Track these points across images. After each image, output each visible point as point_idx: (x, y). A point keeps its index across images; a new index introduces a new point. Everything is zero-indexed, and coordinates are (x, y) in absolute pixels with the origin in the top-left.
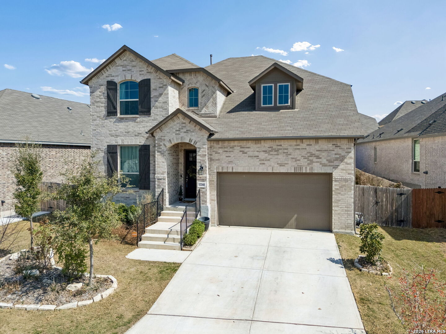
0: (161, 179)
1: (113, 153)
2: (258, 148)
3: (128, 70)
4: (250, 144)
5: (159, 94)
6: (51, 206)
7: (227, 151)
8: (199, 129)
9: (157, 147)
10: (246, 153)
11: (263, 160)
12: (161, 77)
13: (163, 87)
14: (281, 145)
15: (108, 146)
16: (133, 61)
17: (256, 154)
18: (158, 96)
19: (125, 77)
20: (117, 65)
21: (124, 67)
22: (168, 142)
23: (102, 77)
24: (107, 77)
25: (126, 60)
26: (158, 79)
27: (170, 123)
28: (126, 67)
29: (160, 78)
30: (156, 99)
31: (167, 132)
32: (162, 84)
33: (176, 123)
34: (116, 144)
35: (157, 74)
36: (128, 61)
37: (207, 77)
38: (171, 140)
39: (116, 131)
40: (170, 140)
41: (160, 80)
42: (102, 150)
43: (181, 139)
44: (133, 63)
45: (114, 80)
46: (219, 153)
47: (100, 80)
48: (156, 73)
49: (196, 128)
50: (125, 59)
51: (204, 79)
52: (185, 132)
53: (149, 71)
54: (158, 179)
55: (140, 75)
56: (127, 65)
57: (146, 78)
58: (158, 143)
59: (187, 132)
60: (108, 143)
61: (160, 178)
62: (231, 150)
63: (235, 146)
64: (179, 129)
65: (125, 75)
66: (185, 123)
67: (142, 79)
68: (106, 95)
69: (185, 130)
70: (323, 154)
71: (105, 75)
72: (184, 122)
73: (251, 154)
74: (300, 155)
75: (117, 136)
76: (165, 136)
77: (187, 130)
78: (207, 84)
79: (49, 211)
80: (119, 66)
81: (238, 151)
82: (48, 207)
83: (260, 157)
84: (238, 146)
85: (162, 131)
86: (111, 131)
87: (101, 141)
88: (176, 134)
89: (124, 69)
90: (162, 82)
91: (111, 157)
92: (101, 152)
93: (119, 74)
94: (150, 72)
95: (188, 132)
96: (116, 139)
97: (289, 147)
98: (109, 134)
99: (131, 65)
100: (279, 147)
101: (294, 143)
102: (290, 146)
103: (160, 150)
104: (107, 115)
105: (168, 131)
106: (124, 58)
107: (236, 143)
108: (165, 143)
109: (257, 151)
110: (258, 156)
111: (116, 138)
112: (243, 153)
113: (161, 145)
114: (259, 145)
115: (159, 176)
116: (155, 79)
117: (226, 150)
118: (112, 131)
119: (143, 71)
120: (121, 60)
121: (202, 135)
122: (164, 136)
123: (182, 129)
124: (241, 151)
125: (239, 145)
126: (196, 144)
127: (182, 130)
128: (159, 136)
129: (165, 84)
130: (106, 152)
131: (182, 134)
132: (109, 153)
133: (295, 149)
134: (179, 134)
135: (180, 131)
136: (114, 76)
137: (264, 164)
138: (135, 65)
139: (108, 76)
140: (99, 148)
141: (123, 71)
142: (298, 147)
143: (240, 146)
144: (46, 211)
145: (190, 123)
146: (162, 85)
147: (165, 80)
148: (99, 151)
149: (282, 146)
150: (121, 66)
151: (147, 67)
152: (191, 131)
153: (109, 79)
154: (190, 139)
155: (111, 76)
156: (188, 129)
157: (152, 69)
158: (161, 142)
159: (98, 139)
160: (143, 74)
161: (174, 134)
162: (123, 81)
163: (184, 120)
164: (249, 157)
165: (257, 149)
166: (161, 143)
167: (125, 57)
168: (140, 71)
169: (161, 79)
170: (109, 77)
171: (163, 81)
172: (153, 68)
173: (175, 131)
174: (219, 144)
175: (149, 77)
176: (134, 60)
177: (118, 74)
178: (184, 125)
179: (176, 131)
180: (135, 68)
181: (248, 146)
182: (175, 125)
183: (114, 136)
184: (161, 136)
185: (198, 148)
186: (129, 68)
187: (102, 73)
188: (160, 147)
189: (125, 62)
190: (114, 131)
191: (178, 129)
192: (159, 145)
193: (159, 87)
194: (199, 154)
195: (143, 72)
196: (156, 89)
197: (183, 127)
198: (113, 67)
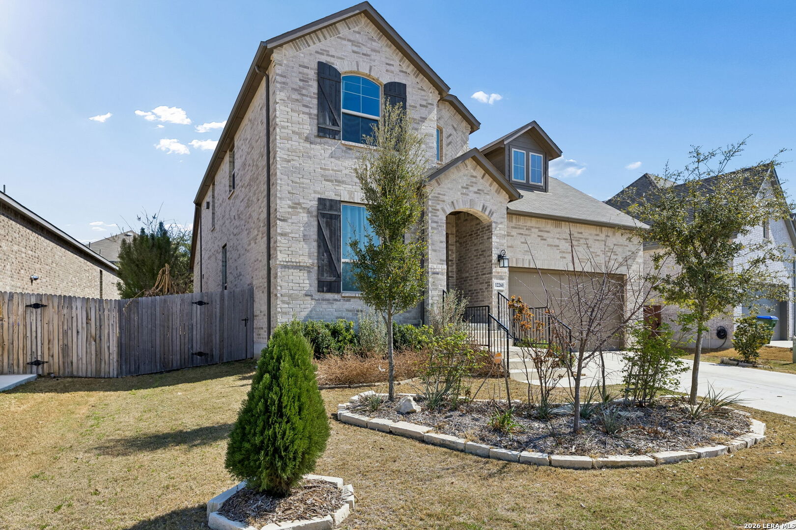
0: (438, 274)
1: (331, 217)
2: (559, 233)
3: (363, 54)
4: (549, 226)
5: (421, 117)
6: (39, 359)
7: (522, 234)
8: (496, 191)
9: (431, 212)
10: (545, 240)
11: (564, 252)
12: (424, 88)
13: (427, 107)
14: (581, 233)
15: (320, 200)
16: (372, 39)
17: (557, 242)
18: (419, 120)
19: (358, 66)
20: (340, 35)
21: (356, 46)
22: (448, 206)
23: (305, 50)
24: (317, 52)
25: (359, 33)
26: (419, 89)
27: (453, 173)
28: (360, 47)
29: (422, 90)
30: (416, 126)
31: (449, 189)
32: (426, 100)
33: (461, 174)
34: (338, 198)
35: (418, 80)
36: (364, 37)
37: (455, 114)
38: (455, 202)
39: (335, 171)
40: (452, 202)
41: (423, 93)
42: (304, 208)
43: (471, 204)
44: (374, 43)
45: (333, 64)
46: (512, 236)
47: (302, 55)
48: (416, 77)
49: (492, 188)
50: (357, 29)
51: (450, 117)
52: (476, 193)
53: (404, 69)
54: (434, 273)
55: (387, 71)
56: (362, 44)
57: (397, 81)
58: (433, 206)
59: (478, 192)
60: (319, 193)
61: (437, 270)
62: (527, 232)
63: (532, 227)
64: (467, 185)
65: (357, 62)
66: (475, 177)
67: (389, 81)
68: (316, 91)
69: (476, 190)
70: (619, 250)
71: (313, 48)
72: (475, 174)
73: (550, 241)
74: (599, 248)
75: (339, 182)
76: (444, 195)
77: (479, 190)
78: (455, 126)
79: (31, 373)
80: (344, 39)
81: (536, 236)
82: (29, 361)
83: (561, 247)
84: (536, 228)
85: (439, 185)
86: (325, 169)
87: (303, 188)
88: (462, 194)
89: (355, 49)
90: (426, 98)
91: (328, 225)
92: (301, 211)
93: (346, 56)
94: (406, 73)
95: (480, 193)
96: (337, 188)
97: (589, 237)
98: (322, 176)
99: (369, 45)
100: (580, 236)
101: (593, 230)
102: (591, 235)
103: (435, 219)
104: (316, 134)
105: (449, 185)
106: (355, 27)
107: (532, 223)
108: (445, 208)
109: (558, 239)
110: (558, 246)
111: (337, 185)
112: (542, 239)
113: (438, 210)
114: (559, 230)
115: (435, 267)
116: (413, 88)
117: (521, 231)
118: (328, 170)
119: (393, 65)
120: (350, 29)
121: (501, 202)
122: (442, 195)
123: (472, 186)
124: (539, 236)
125: (537, 226)
126: (492, 214)
127: (471, 189)
128: (434, 193)
129: (430, 102)
130: (315, 213)
131: (472, 196)
132: (323, 215)
133: (595, 240)
134: (468, 195)
135: (468, 188)
136: (333, 56)
137: (565, 258)
138: (377, 49)
139: (320, 51)
140: (297, 202)
141: (354, 52)
142: (598, 238)
143: (538, 228)
144: (18, 373)
145: (483, 177)
146: (424, 103)
147: (431, 95)
148: (296, 208)
149: (583, 234)
150: (349, 40)
151: (400, 61)
152: (485, 192)
153: (324, 59)
154: (484, 206)
155: (328, 55)
156: (480, 188)
157: (408, 66)
158: (439, 204)
159: (296, 183)
160: (392, 72)
161: (459, 193)
162: (351, 72)
163: (474, 170)
164: (548, 245)
165: (558, 236)
166: (439, 207)
167: (357, 25)
168: (387, 64)
169: (424, 90)
170: (322, 54)
171: (428, 96)
172: (412, 67)
173: (460, 187)
174: (512, 222)
175: (403, 82)
176: (375, 38)
177: (344, 56)
178: (474, 179)
179: (463, 187)
180: (378, 54)
181: (547, 229)
182: (460, 177)
183: (332, 181)
184: (439, 194)
185: (495, 222)
186: (365, 50)
187: (306, 41)
188: (436, 213)
189: (357, 35)
190: (333, 170)
191: (465, 185)
192: (435, 210)
193: (421, 105)
194: (496, 232)
195: (392, 68)
196: (416, 107)
197: (473, 182)
198: (331, 37)
